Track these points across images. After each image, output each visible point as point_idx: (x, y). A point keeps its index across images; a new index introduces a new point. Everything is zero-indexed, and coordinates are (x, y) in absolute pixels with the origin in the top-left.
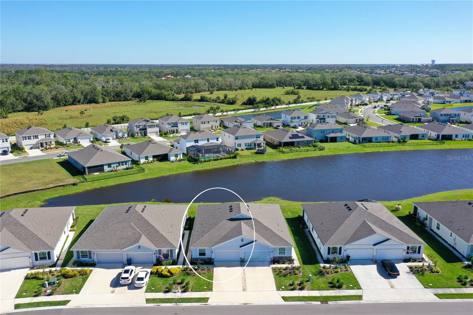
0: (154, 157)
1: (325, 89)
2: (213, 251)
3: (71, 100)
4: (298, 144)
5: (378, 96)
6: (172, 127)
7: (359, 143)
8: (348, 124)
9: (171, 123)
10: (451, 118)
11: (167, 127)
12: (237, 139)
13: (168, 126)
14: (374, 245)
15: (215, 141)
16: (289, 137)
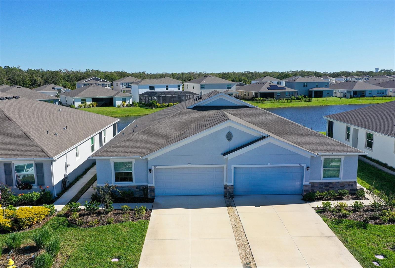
0: (94, 100)
2: (153, 168)
3: (30, 83)
4: (278, 96)
5: (344, 80)
6: (127, 88)
7: (350, 98)
9: (126, 84)
11: (121, 89)
12: (204, 88)
13: (123, 86)
15: (176, 90)
16: (267, 88)
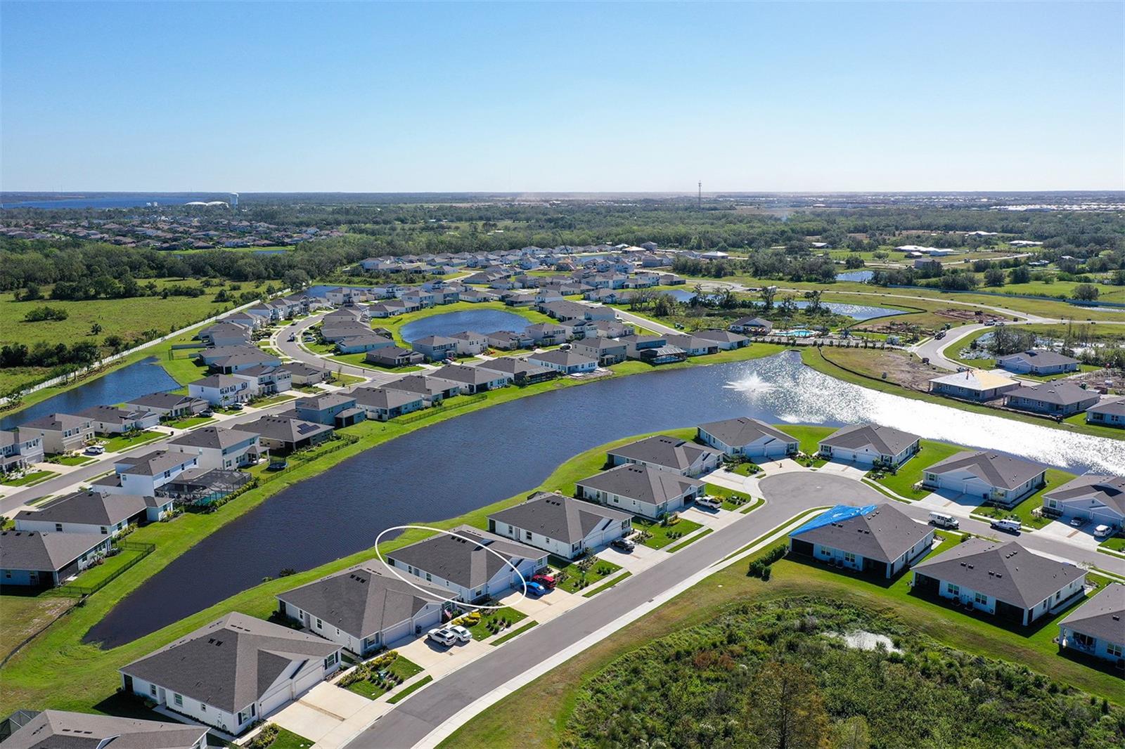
0: (130, 521)
1: (103, 295)
6: (6, 457)
7: (387, 419)
8: (314, 386)
10: (448, 352)
12: (226, 453)
14: (603, 529)
